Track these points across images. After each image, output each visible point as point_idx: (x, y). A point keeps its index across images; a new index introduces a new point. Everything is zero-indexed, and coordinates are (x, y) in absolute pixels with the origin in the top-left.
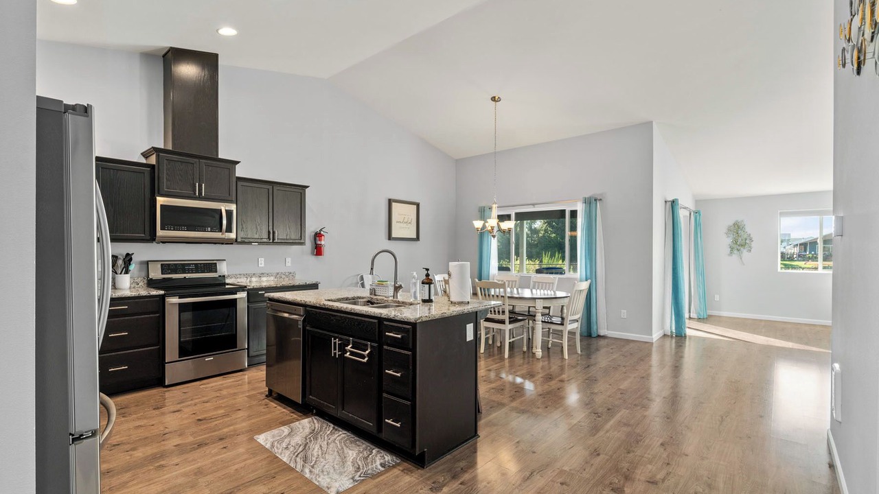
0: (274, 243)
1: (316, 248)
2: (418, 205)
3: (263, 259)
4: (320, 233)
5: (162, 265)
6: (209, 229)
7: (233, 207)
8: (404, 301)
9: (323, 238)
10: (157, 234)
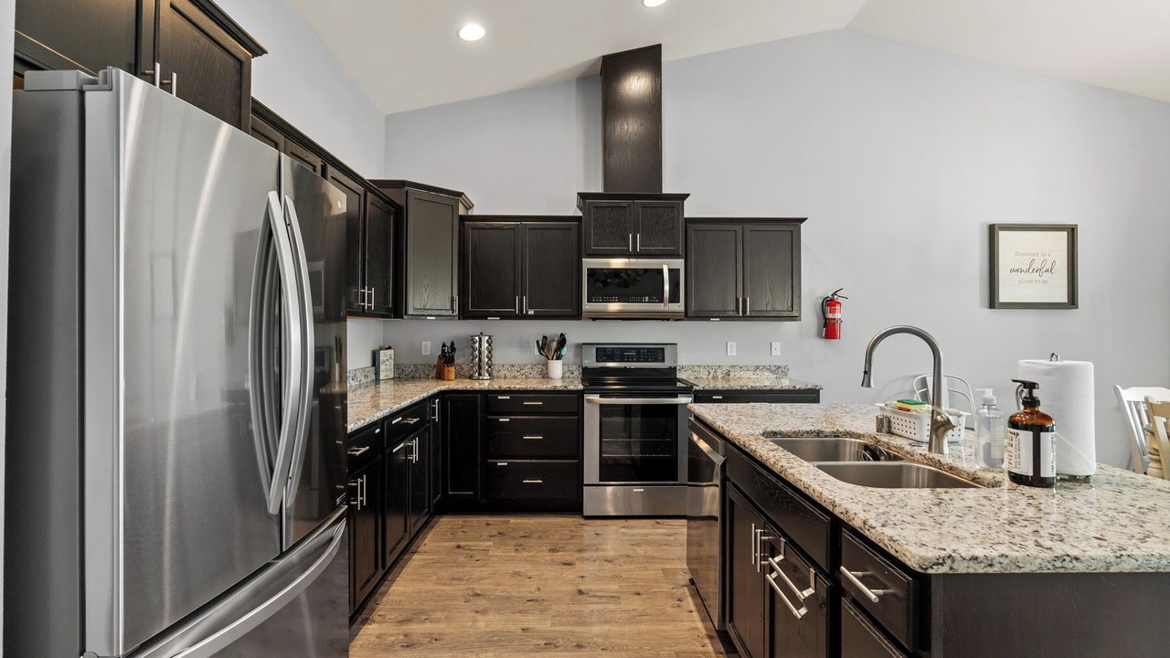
0: (745, 318)
1: (826, 325)
2: (1072, 231)
3: (734, 343)
4: (832, 300)
5: (597, 349)
6: (647, 298)
7: (679, 263)
8: (954, 464)
9: (837, 307)
10: (583, 308)
